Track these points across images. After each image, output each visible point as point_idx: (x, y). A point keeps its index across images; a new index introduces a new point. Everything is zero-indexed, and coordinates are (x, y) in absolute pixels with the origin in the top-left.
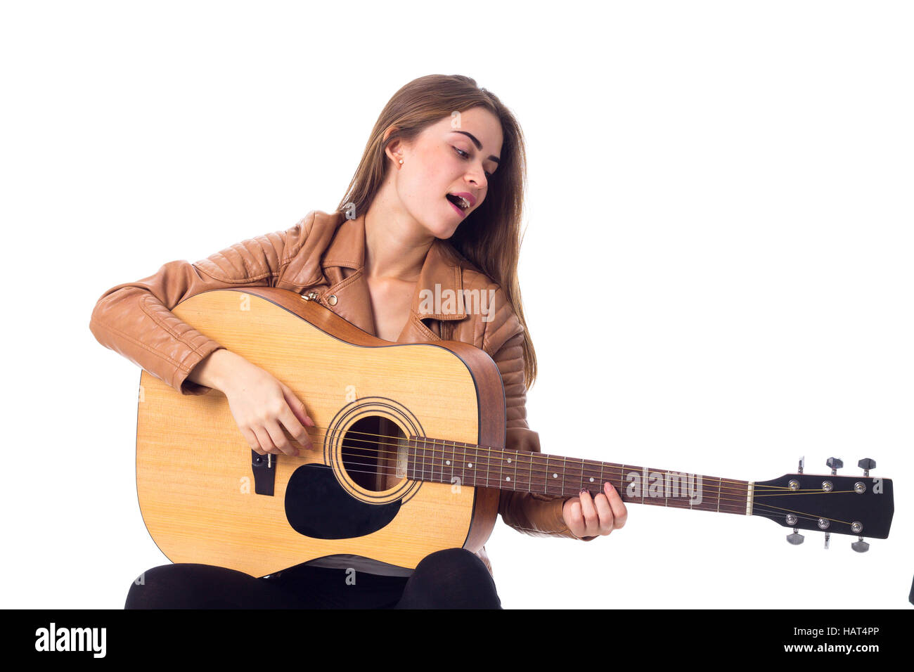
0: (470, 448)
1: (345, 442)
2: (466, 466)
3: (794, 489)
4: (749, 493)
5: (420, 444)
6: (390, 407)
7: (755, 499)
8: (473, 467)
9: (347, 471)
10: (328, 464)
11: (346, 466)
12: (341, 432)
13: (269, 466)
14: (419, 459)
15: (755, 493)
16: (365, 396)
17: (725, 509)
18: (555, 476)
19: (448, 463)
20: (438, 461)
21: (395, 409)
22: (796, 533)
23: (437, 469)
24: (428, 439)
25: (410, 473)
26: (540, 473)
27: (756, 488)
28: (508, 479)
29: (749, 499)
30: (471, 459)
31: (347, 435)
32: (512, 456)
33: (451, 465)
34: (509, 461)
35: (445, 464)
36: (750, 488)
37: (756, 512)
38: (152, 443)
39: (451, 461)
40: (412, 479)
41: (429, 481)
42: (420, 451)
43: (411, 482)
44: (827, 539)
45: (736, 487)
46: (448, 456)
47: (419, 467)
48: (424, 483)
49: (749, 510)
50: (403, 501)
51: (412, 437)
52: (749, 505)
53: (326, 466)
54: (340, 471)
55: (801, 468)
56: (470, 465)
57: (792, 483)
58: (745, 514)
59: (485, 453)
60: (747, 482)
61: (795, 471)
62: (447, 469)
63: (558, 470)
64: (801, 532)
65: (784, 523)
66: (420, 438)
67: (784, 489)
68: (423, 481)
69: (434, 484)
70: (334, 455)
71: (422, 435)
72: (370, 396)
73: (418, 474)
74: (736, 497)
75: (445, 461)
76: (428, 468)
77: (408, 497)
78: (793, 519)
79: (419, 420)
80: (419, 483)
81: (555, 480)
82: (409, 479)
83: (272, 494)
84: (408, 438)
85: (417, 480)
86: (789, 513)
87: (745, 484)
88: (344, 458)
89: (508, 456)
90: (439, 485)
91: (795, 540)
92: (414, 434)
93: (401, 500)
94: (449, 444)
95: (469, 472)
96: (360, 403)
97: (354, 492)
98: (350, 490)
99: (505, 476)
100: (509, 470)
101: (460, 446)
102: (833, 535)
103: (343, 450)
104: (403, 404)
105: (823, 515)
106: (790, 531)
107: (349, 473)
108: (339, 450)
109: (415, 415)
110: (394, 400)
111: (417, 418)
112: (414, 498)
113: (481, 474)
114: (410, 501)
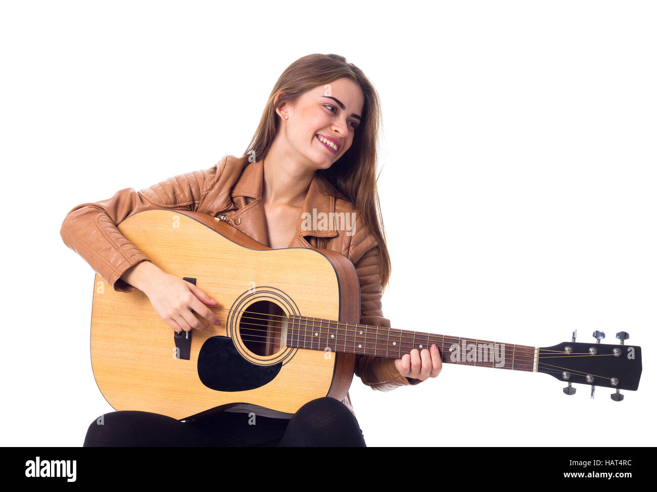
0: (333, 324)
1: (242, 320)
2: (330, 336)
3: (568, 353)
4: (536, 356)
5: (297, 320)
6: (276, 294)
7: (540, 360)
8: (335, 337)
9: (243, 341)
10: (230, 336)
11: (242, 337)
12: (240, 312)
13: (187, 338)
14: (296, 332)
15: (540, 356)
16: (258, 286)
17: (517, 368)
18: (394, 344)
19: (317, 334)
20: (309, 333)
22: (570, 386)
23: (308, 338)
24: (302, 317)
25: (288, 342)
26: (383, 341)
27: (540, 352)
28: (360, 346)
29: (536, 360)
30: (333, 331)
31: (244, 314)
32: (363, 329)
33: (319, 336)
34: (361, 333)
35: (314, 335)
36: (536, 352)
37: (540, 370)
38: (103, 321)
39: (319, 333)
40: (292, 348)
41: (302, 348)
42: (296, 326)
43: (289, 349)
44: (593, 390)
45: (526, 351)
46: (317, 329)
47: (295, 337)
48: (299, 349)
49: (535, 368)
50: (284, 363)
51: (290, 316)
52: (535, 364)
53: (227, 337)
54: (238, 340)
55: (574, 338)
56: (333, 336)
57: (567, 349)
58: (532, 371)
59: (344, 327)
60: (534, 348)
61: (570, 340)
62: (316, 339)
63: (396, 339)
64: (574, 385)
65: (560, 378)
66: (296, 316)
67: (561, 352)
68: (298, 348)
69: (306, 350)
70: (234, 329)
71: (298, 315)
72: (261, 286)
73: (295, 342)
74: (526, 358)
75: (314, 333)
76: (302, 338)
77: (287, 360)
78: (567, 375)
79: (296, 304)
80: (295, 349)
81: (394, 346)
82: (288, 346)
83: (188, 358)
84: (288, 317)
85: (294, 347)
86: (565, 370)
87: (532, 349)
88: (241, 331)
89: (359, 329)
90: (310, 351)
91: (569, 391)
92: (292, 314)
93: (282, 363)
94: (317, 321)
95: (332, 341)
96: (253, 292)
97: (248, 357)
98: (245, 355)
99: (357, 344)
100: (360, 340)
101: (325, 322)
102: (597, 388)
103: (241, 325)
104: (285, 292)
105: (590, 373)
106: (565, 384)
107: (245, 343)
108: (238, 326)
109: (293, 299)
110: (279, 289)
111: (295, 302)
112: (291, 361)
113: (341, 342)
114: (288, 363)
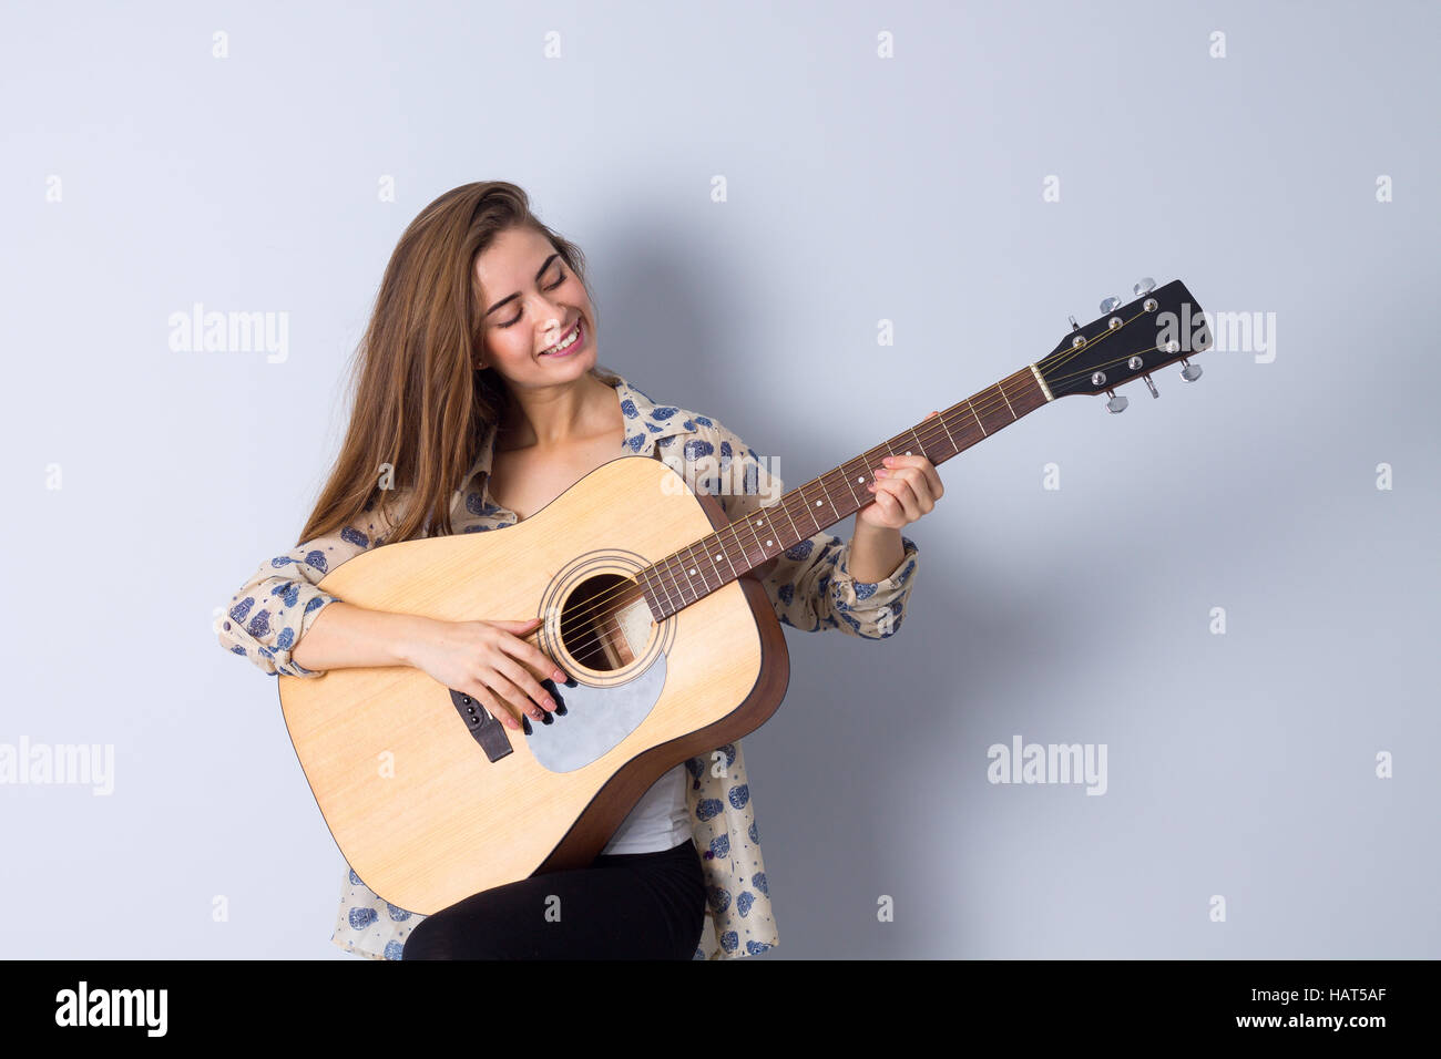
0: (708, 540)
1: (565, 640)
3: (1080, 345)
4: (1037, 375)
5: (650, 572)
6: (594, 560)
7: (1046, 379)
13: (491, 718)
14: (658, 589)
15: (1042, 372)
17: (1021, 412)
22: (1113, 396)
23: (683, 585)
24: (656, 564)
25: (655, 612)
26: (800, 512)
27: (1039, 366)
28: (770, 543)
29: (1041, 382)
30: (715, 550)
31: (564, 618)
34: (760, 523)
36: (1034, 370)
37: (1057, 394)
40: (666, 619)
41: (683, 608)
42: (654, 581)
43: (663, 623)
44: (1149, 382)
46: (688, 563)
47: (661, 597)
49: (1047, 394)
50: (667, 651)
51: (635, 574)
52: (1045, 390)
55: (1075, 324)
57: (1076, 341)
58: (1048, 402)
59: (728, 531)
62: (694, 579)
65: (1094, 390)
66: (646, 569)
67: (1071, 351)
68: (675, 613)
69: (690, 608)
71: (646, 565)
74: (1026, 389)
76: (673, 591)
77: (670, 642)
78: (1101, 378)
83: (511, 751)
84: (633, 578)
85: (668, 617)
86: (1093, 371)
87: (1028, 370)
88: (569, 648)
90: (697, 605)
91: (1118, 406)
92: (636, 570)
93: (664, 652)
94: (684, 552)
95: (722, 565)
96: (557, 581)
97: (605, 682)
98: (600, 681)
99: (764, 544)
100: (764, 533)
101: (696, 546)
105: (1132, 352)
106: (1104, 397)
107: (586, 664)
108: (561, 644)
113: (737, 557)
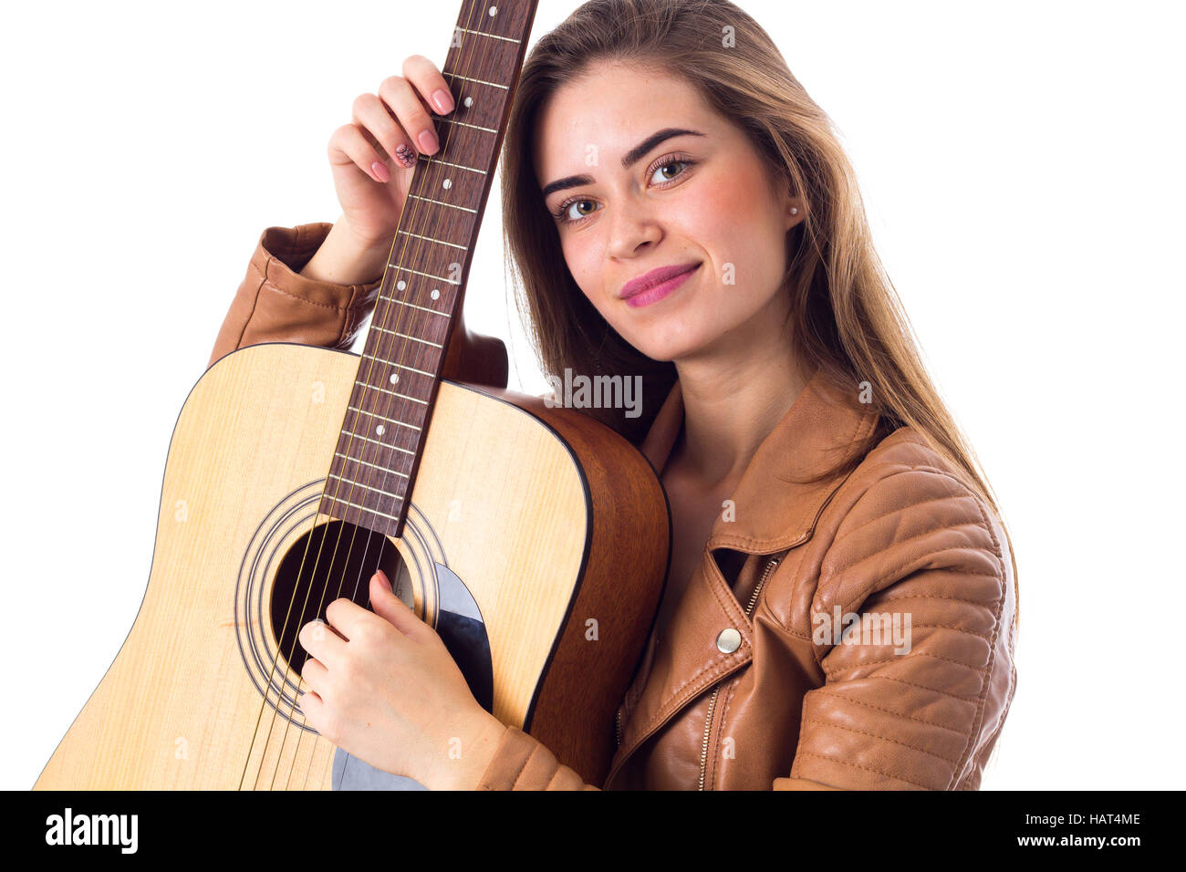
2: (392, 387)
8: (397, 371)
16: (233, 606)
18: (447, 184)
19: (379, 430)
20: (372, 454)
21: (267, 539)
32: (394, 276)
33: (383, 424)
35: (380, 438)
39: (378, 422)
48: (415, 500)
56: (394, 379)
63: (437, 175)
72: (234, 592)
73: (390, 506)
75: (375, 436)
79: (298, 486)
80: (412, 513)
81: (453, 185)
82: (398, 533)
89: (390, 288)
104: (262, 518)
109: (285, 495)
110: (250, 536)
111: (291, 491)
112: (438, 533)
114: (443, 544)
